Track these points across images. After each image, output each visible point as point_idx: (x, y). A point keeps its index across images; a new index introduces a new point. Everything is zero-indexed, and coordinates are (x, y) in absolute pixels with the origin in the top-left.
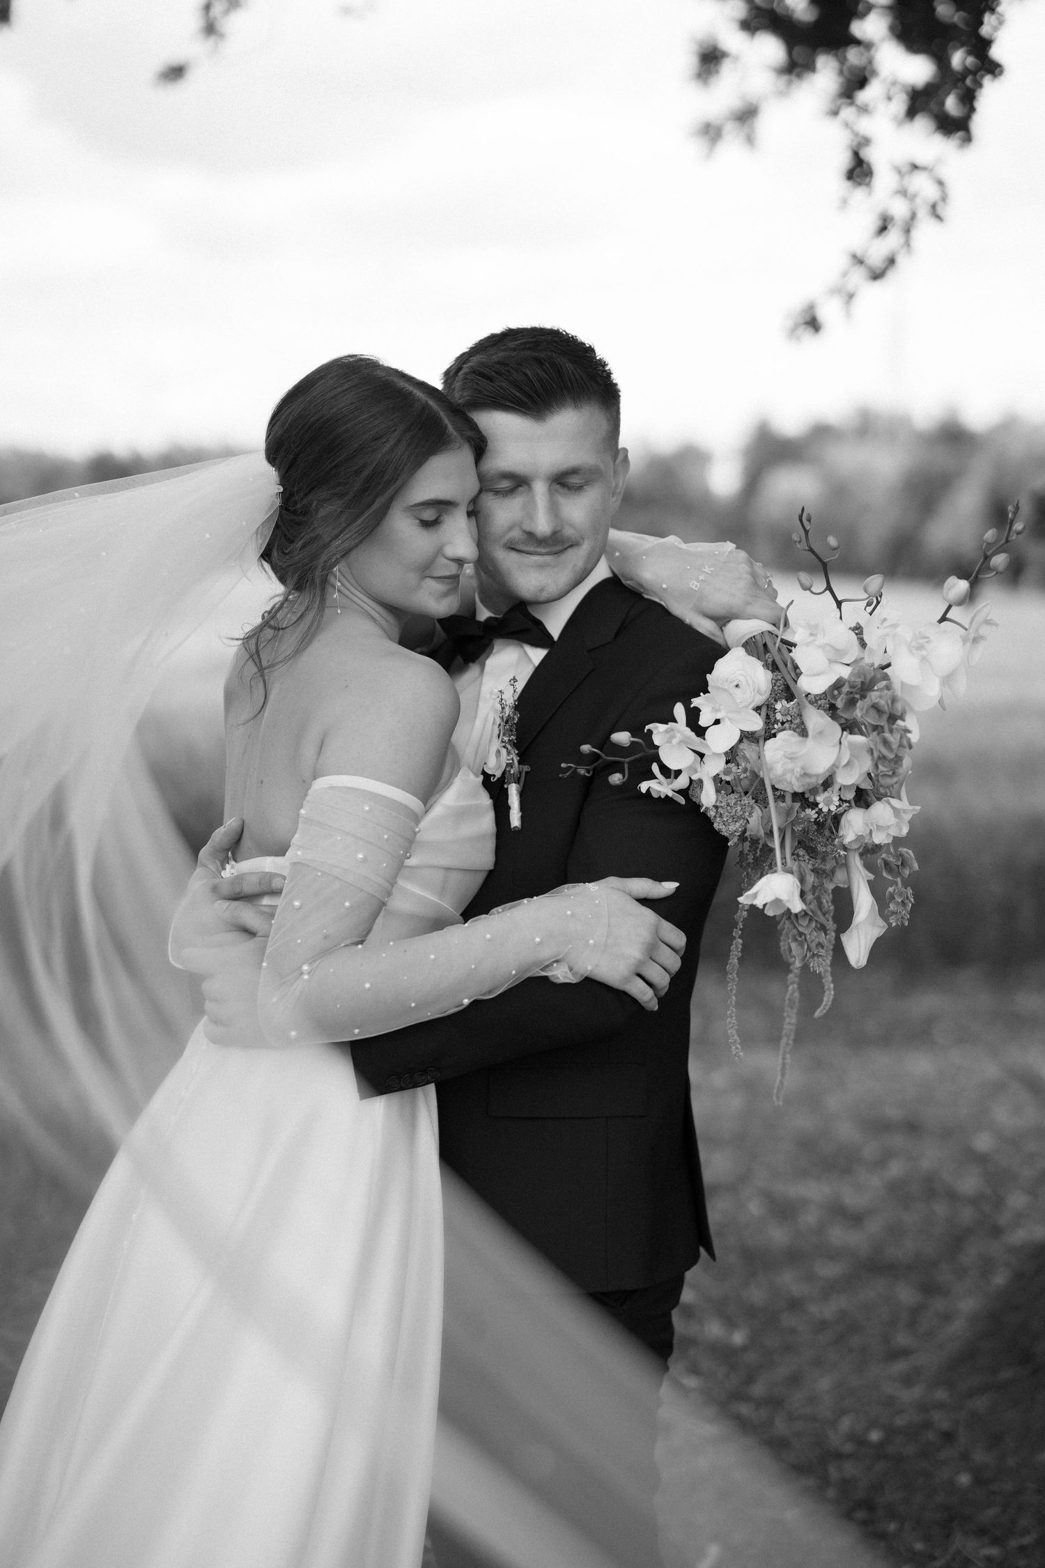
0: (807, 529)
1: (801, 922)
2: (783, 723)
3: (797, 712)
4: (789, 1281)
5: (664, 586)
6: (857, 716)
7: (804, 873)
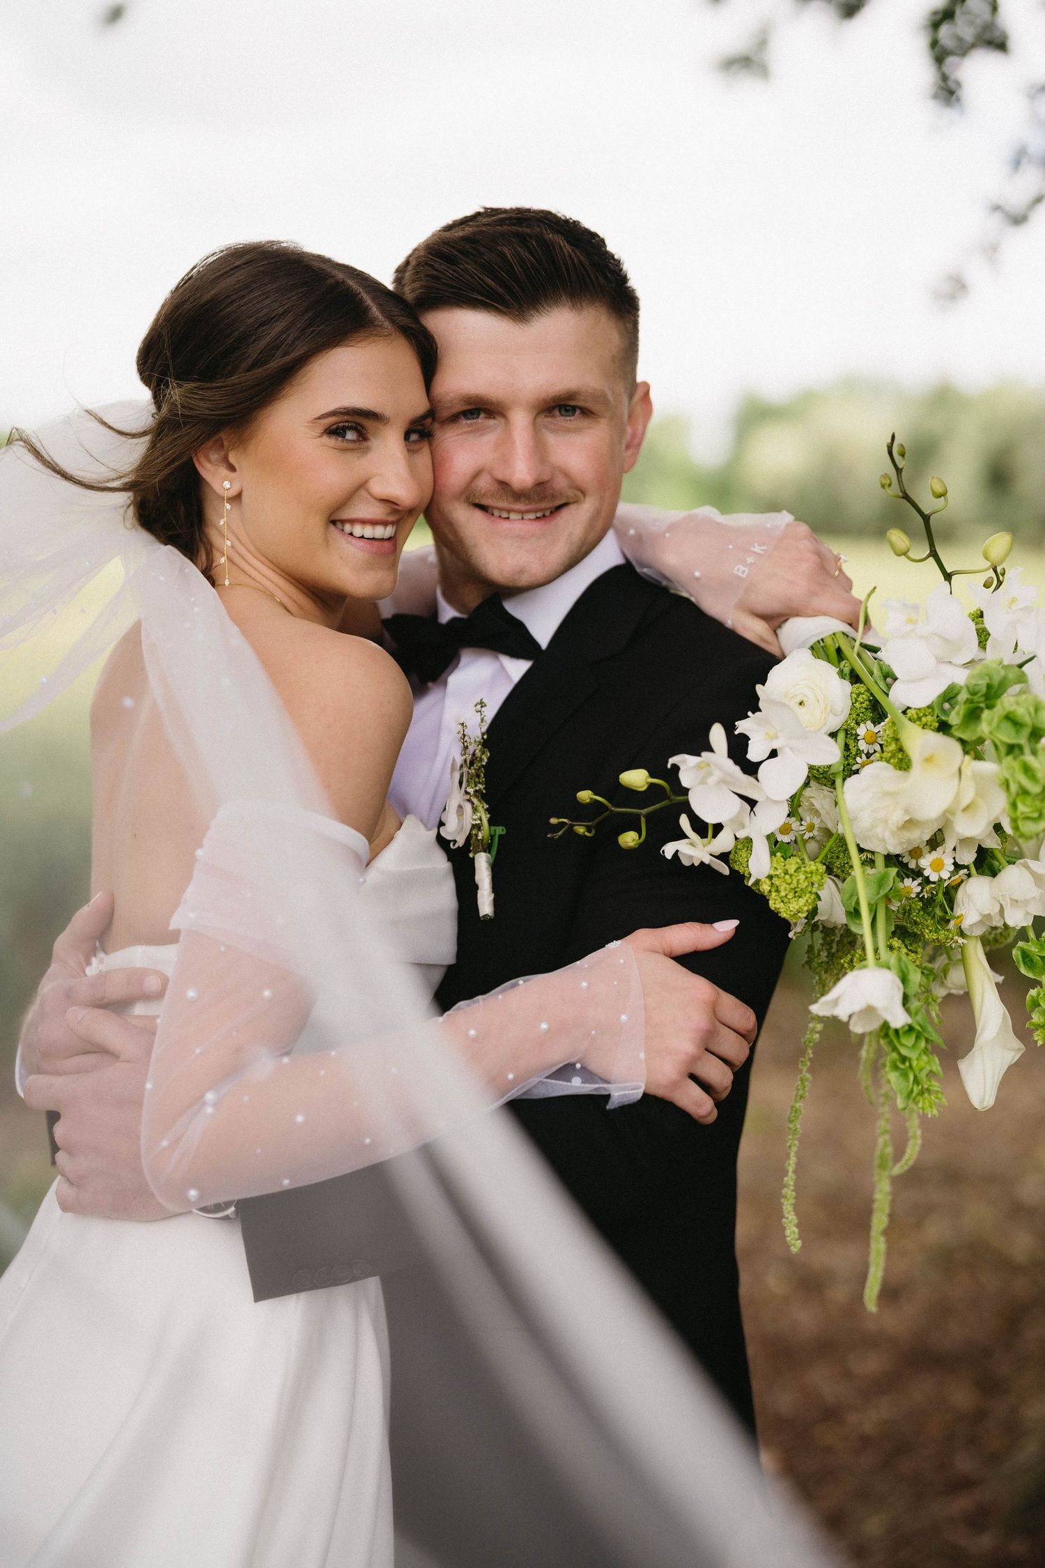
0: (900, 467)
1: (904, 1040)
2: (868, 755)
3: (891, 736)
5: (697, 574)
6: (983, 732)
7: (906, 971)
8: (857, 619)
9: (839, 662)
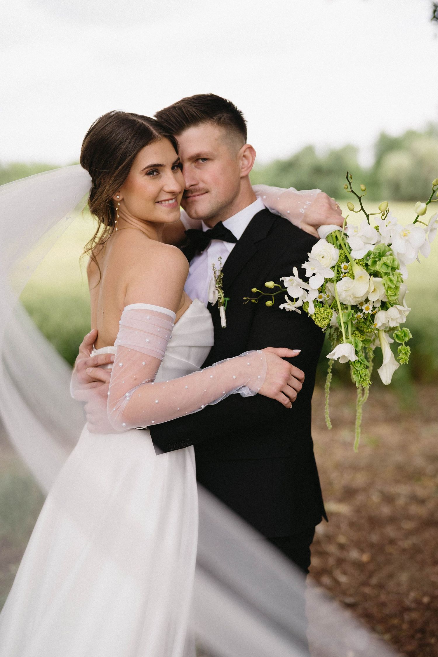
0: (350, 182)
1: (356, 365)
2: (345, 273)
3: (350, 268)
4: (390, 531)
5: (288, 212)
6: (377, 269)
7: (357, 343)
8: (342, 224)
9: (336, 241)
